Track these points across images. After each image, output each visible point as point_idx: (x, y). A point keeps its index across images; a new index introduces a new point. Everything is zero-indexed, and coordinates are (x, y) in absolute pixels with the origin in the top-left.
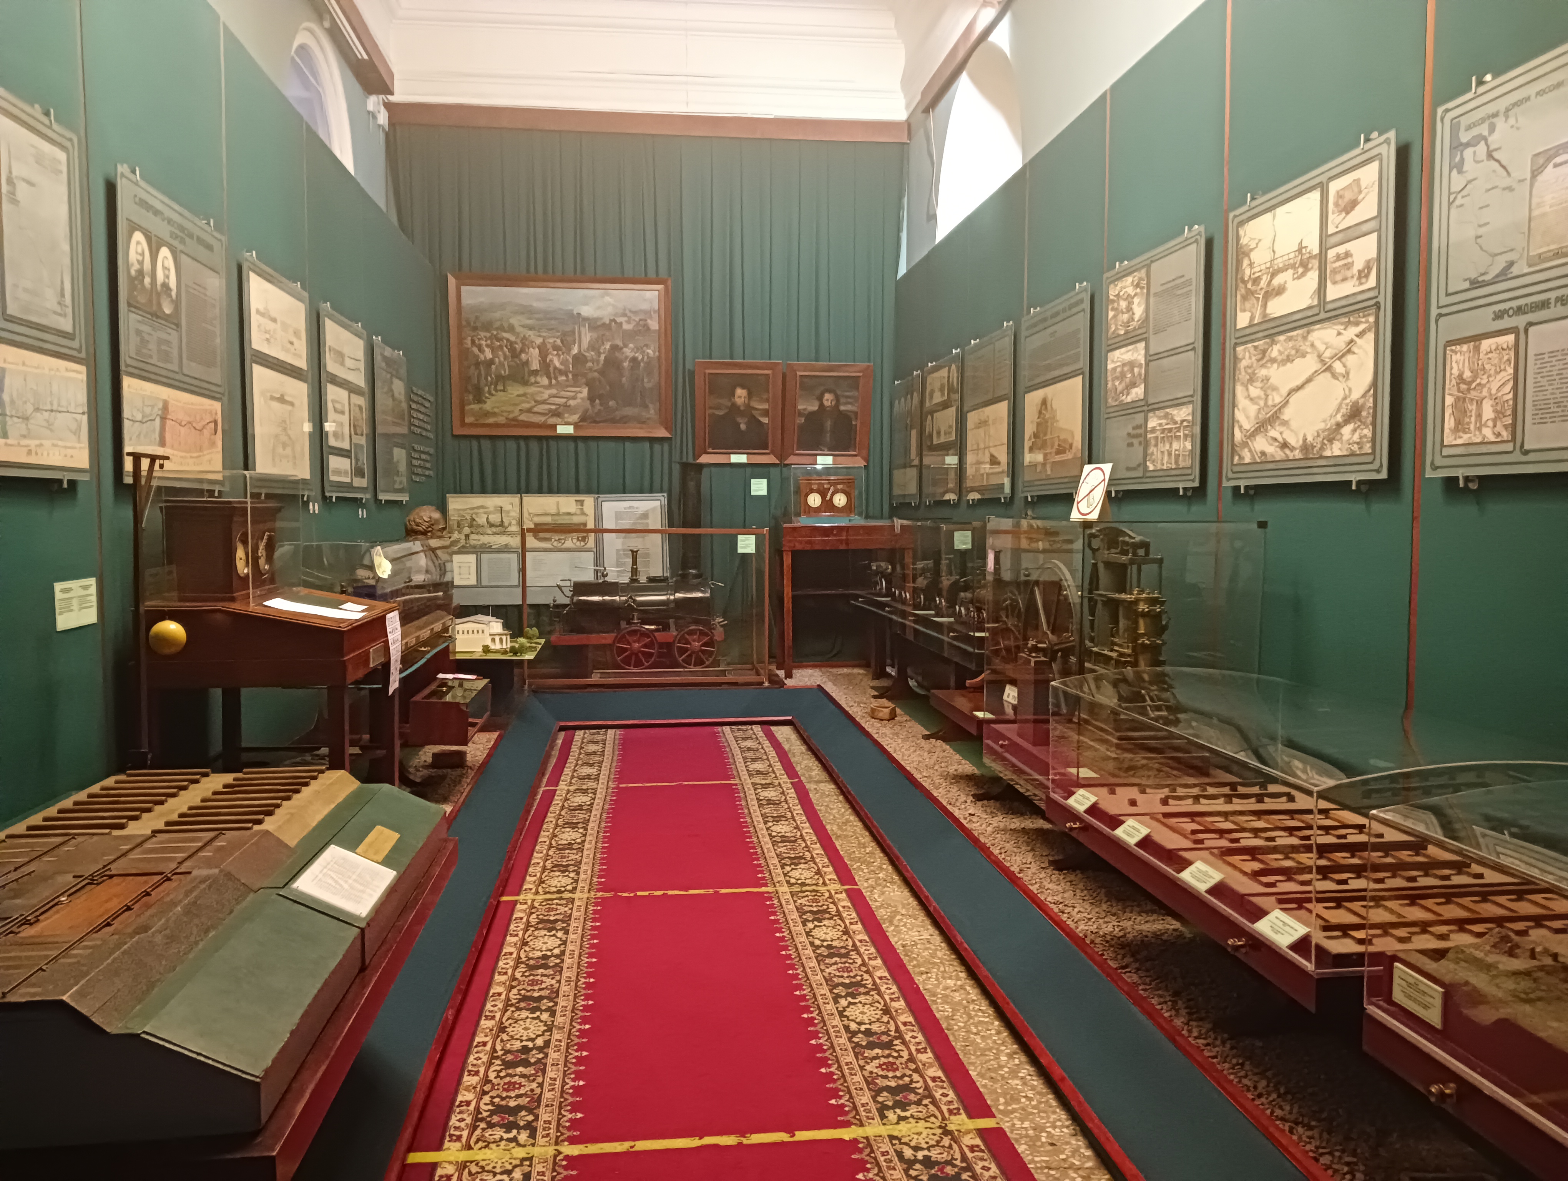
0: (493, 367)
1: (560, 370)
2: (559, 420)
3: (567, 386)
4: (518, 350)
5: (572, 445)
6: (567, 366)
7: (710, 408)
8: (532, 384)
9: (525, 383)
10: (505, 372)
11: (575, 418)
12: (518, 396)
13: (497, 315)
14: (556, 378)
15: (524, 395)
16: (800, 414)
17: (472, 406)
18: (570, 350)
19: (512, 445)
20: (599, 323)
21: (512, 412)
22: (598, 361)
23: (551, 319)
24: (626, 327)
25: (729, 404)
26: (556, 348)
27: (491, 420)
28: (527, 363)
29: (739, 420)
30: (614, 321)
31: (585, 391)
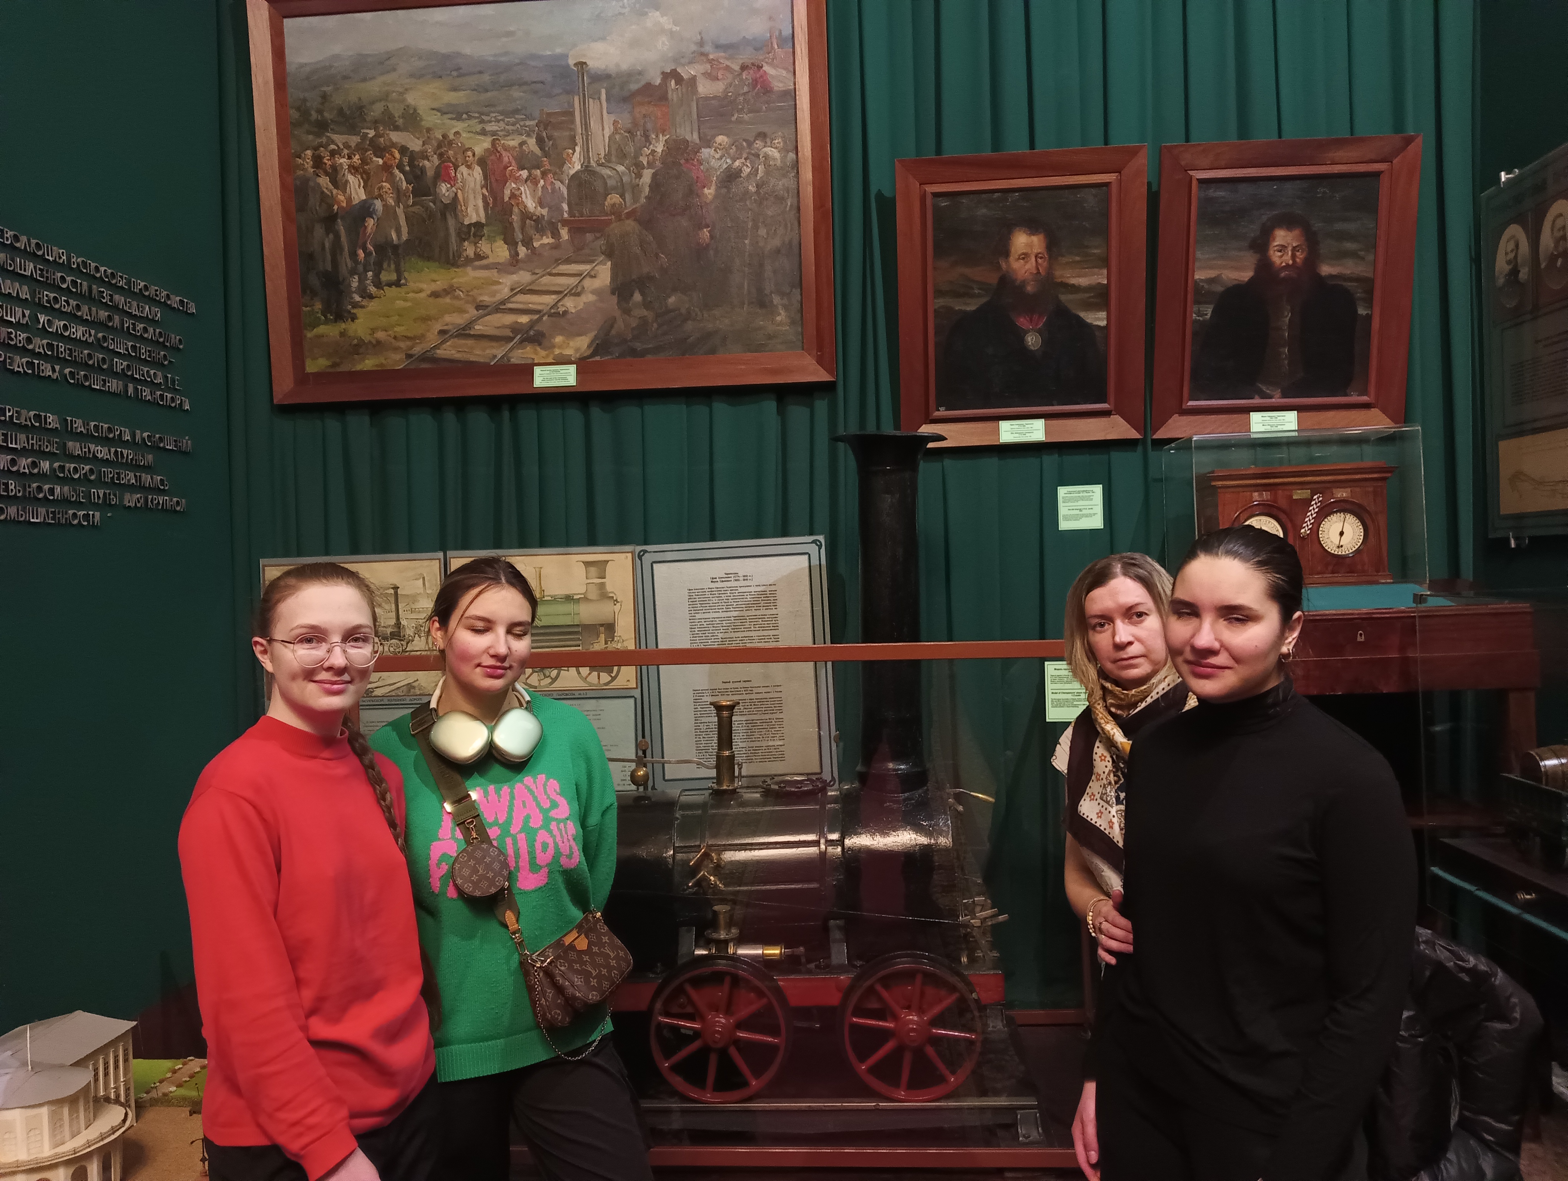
0: (370, 223)
1: (538, 220)
2: (541, 354)
3: (558, 262)
4: (430, 173)
5: (574, 416)
6: (555, 209)
7: (939, 293)
8: (468, 261)
9: (452, 261)
10: (400, 233)
11: (581, 344)
12: (435, 295)
13: (374, 87)
14: (527, 243)
15: (449, 291)
16: (1201, 295)
17: (322, 329)
18: (560, 162)
19: (423, 422)
20: (634, 87)
21: (422, 337)
22: (636, 189)
23: (510, 85)
24: (705, 88)
25: (993, 279)
26: (524, 161)
27: (369, 364)
28: (453, 206)
29: (1022, 322)
30: (674, 75)
31: (604, 274)
